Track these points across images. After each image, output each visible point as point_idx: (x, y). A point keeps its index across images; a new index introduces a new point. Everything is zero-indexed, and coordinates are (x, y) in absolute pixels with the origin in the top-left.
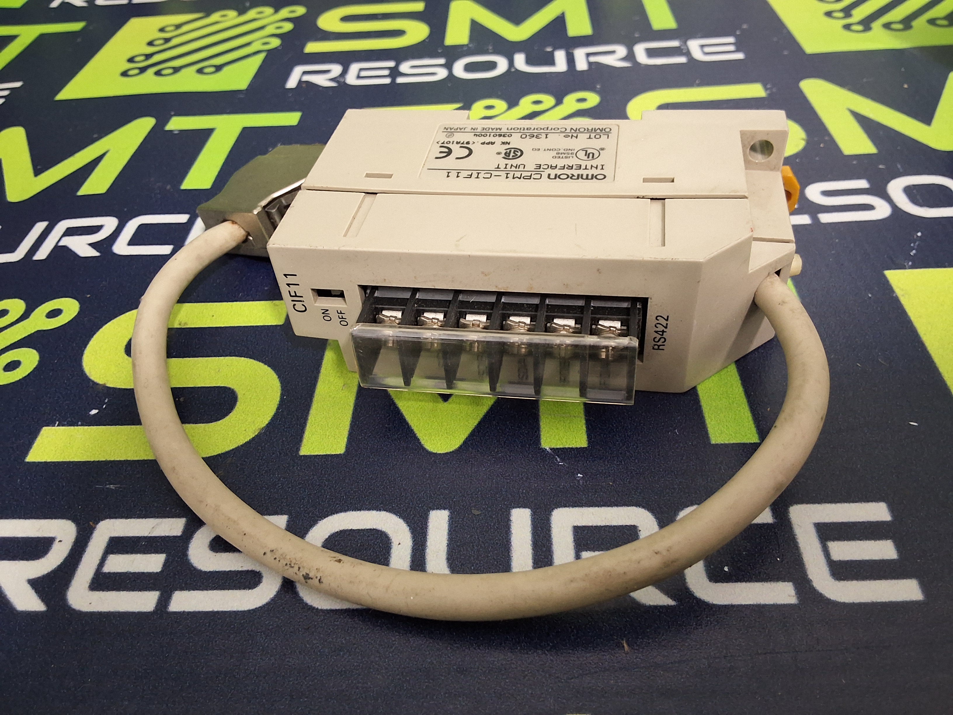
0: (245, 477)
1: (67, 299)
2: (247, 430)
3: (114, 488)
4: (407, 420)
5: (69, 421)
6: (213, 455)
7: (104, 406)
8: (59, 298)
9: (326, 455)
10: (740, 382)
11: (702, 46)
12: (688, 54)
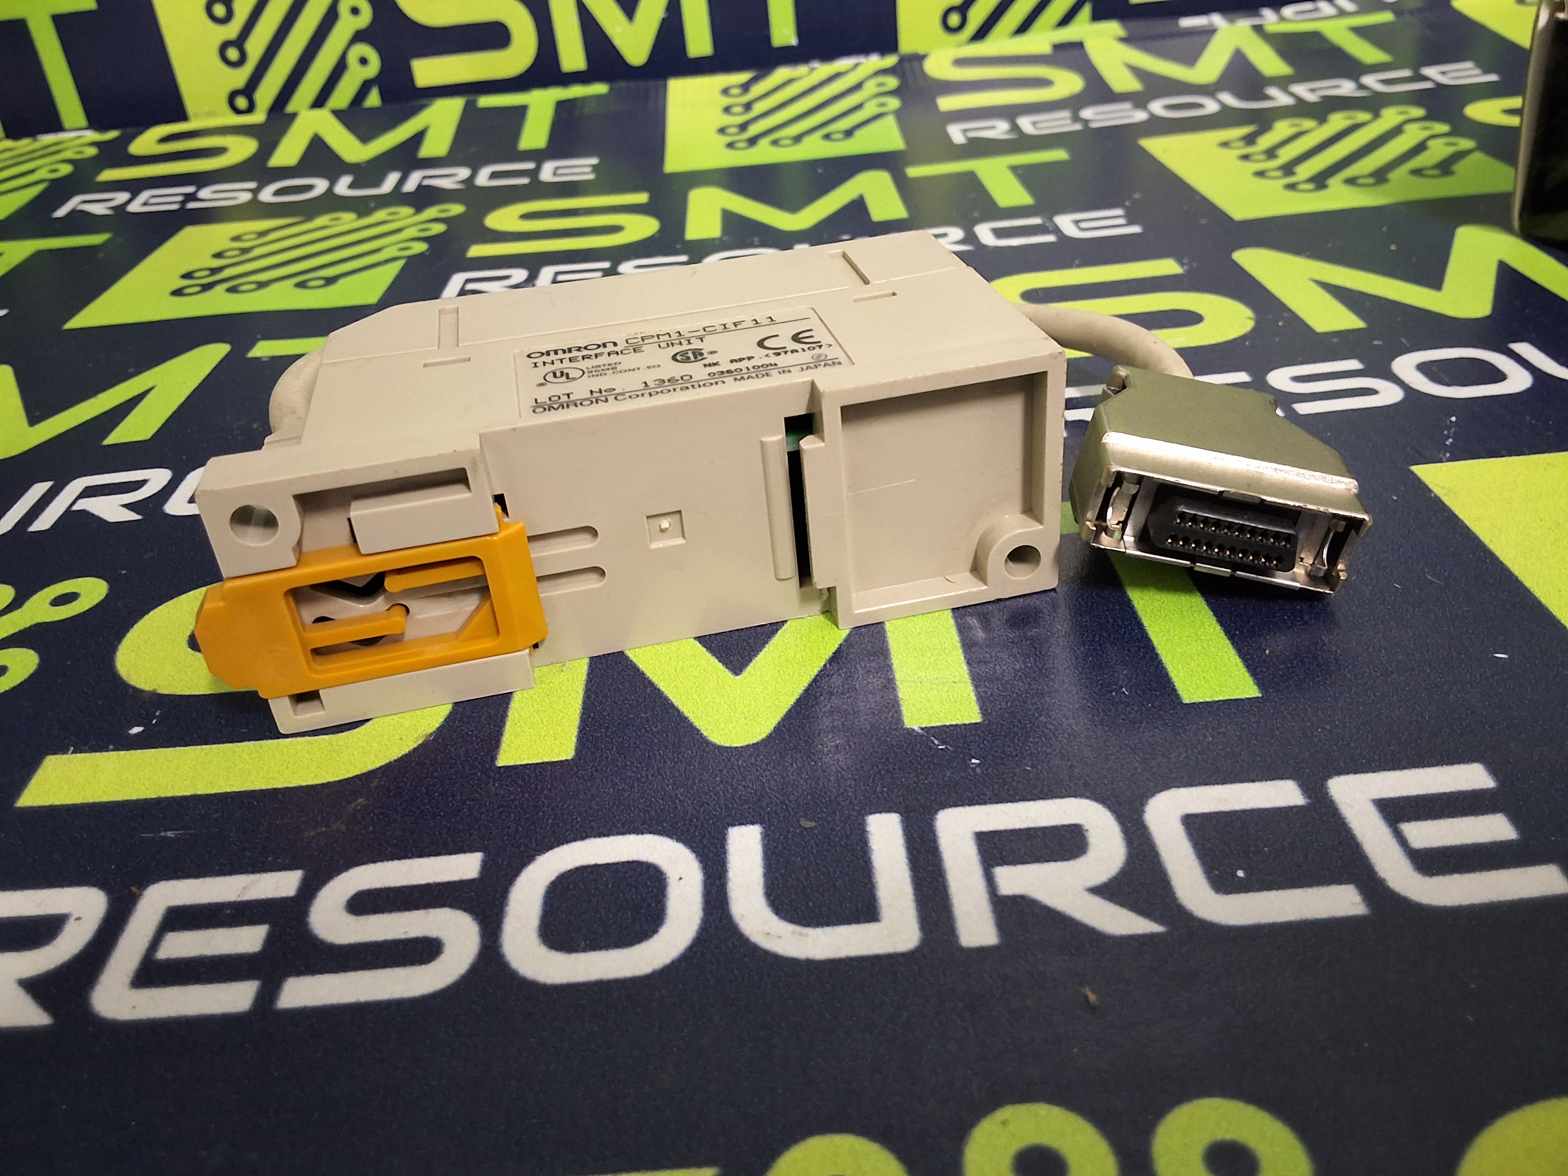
0: (405, 804)
1: (86, 578)
2: (404, 738)
3: (173, 836)
4: (676, 704)
5: (92, 745)
6: (346, 777)
7: (154, 721)
8: (73, 578)
9: (543, 763)
10: (1215, 618)
11: (1077, 222)
12: (1057, 231)
